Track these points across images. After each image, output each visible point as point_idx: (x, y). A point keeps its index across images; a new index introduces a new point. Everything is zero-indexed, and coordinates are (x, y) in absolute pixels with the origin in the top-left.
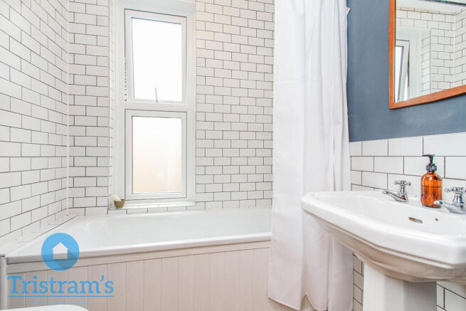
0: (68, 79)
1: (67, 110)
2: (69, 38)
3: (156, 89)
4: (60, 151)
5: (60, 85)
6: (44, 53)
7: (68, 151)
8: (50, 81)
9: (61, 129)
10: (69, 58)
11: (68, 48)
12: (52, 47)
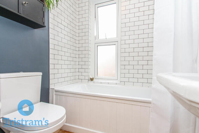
0: (77, 35)
1: (77, 45)
2: (77, 21)
3: (105, 34)
4: (75, 59)
5: (74, 37)
6: (69, 27)
7: (77, 60)
8: (71, 36)
9: (75, 52)
10: (77, 28)
11: (77, 24)
12: (72, 24)
